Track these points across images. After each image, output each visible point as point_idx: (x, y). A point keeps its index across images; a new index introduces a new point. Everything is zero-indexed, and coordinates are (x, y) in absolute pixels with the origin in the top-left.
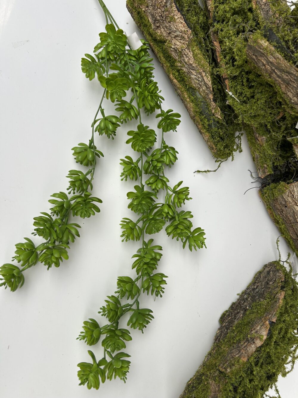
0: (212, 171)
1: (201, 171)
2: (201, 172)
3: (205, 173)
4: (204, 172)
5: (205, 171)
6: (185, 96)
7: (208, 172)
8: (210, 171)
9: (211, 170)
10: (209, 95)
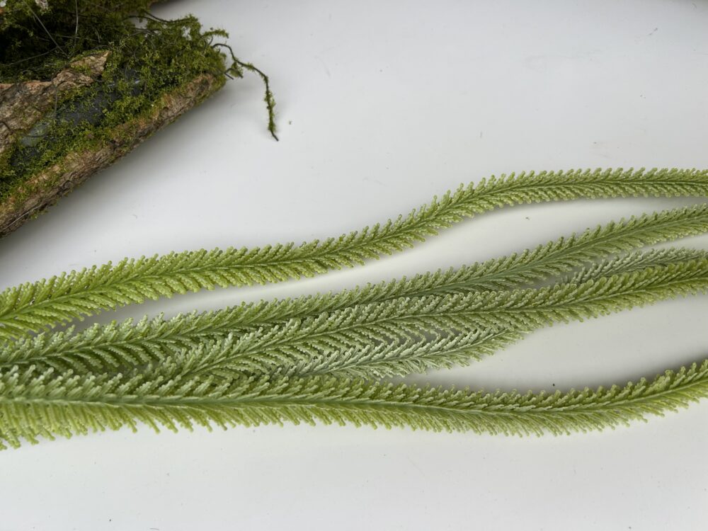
0: (267, 87)
1: (268, 122)
2: (271, 119)
3: (274, 109)
4: (271, 112)
5: (270, 108)
6: (45, 181)
7: (271, 99)
8: (268, 92)
9: (265, 90)
10: (31, 95)
